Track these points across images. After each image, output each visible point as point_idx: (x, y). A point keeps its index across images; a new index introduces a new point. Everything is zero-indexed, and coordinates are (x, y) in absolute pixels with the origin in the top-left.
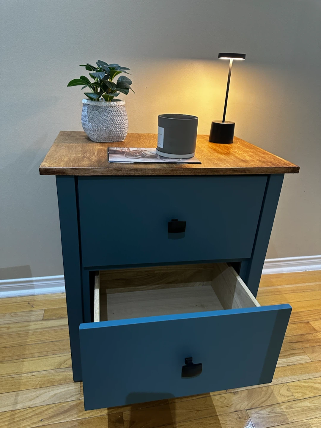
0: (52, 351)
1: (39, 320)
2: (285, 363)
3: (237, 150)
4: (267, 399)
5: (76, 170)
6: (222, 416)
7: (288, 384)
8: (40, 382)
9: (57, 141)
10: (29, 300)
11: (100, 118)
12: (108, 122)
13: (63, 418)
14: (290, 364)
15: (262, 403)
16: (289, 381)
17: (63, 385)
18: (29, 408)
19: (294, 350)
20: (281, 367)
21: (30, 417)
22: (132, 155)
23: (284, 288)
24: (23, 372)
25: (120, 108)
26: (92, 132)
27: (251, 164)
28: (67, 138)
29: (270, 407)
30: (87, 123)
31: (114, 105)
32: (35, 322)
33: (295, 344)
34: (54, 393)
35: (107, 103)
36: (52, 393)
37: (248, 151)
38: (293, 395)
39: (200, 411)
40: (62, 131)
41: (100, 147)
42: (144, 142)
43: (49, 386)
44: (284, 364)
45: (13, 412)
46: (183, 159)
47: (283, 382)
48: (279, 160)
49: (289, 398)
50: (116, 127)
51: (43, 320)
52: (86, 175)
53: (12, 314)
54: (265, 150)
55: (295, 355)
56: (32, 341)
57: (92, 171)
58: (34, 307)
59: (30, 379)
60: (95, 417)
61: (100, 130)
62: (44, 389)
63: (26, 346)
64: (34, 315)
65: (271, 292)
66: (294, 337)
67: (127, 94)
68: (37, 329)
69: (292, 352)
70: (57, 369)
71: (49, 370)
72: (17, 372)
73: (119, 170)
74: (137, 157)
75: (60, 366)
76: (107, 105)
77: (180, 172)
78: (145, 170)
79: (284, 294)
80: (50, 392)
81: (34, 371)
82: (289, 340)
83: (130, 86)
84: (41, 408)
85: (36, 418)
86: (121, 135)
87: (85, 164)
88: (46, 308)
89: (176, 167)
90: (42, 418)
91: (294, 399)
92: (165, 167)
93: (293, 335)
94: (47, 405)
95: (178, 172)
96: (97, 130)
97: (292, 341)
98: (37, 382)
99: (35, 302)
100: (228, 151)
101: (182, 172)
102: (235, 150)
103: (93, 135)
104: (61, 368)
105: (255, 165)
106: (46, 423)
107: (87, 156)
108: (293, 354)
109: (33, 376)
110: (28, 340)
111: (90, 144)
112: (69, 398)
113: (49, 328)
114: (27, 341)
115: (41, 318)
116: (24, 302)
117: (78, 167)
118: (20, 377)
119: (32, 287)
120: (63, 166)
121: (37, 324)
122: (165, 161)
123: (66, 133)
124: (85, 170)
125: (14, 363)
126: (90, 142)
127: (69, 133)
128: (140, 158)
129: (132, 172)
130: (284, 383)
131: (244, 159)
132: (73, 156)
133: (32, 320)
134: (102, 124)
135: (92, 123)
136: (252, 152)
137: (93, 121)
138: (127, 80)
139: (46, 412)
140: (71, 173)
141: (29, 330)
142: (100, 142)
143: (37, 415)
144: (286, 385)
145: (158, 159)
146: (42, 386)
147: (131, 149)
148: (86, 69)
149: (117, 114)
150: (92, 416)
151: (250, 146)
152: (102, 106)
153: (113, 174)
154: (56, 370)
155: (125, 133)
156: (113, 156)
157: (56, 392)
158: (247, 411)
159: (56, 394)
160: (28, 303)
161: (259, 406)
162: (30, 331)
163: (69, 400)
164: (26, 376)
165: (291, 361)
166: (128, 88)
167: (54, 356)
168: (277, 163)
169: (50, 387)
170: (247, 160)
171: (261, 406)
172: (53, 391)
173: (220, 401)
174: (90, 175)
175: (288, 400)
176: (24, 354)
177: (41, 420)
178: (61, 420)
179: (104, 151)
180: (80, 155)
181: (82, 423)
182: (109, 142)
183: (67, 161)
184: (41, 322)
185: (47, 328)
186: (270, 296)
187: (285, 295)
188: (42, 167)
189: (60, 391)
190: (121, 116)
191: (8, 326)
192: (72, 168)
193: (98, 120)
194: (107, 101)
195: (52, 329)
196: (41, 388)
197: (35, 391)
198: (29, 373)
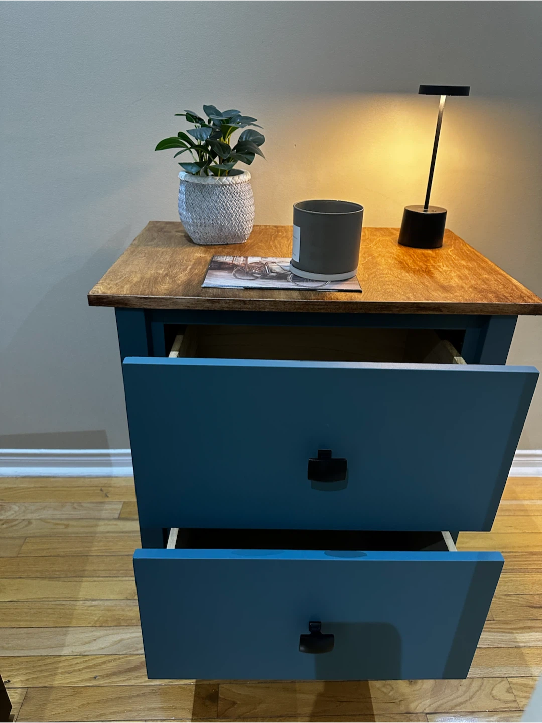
0: (126, 570)
1: (114, 519)
2: (511, 641)
3: (441, 264)
4: (467, 701)
5: (144, 300)
6: (382, 717)
7: (510, 680)
8: (101, 618)
9: (137, 241)
10: (103, 485)
11: (205, 204)
12: (217, 212)
13: (127, 680)
14: (522, 645)
15: (456, 706)
16: (514, 674)
17: (135, 627)
18: (80, 655)
19: (532, 621)
20: (504, 647)
21: (79, 670)
22: (247, 273)
23: (535, 505)
24: (80, 598)
25: (239, 187)
26: (192, 228)
27: (456, 294)
28: (155, 235)
29: (469, 715)
30: (184, 213)
31: (228, 183)
32: (107, 522)
33: (537, 609)
34: (120, 638)
35: (216, 179)
36: (117, 638)
37: (463, 265)
38: (516, 701)
40: (153, 222)
41: (201, 255)
42: (280, 245)
44: (511, 643)
45: (56, 659)
46: (332, 281)
47: (503, 676)
48: (514, 287)
49: (509, 705)
50: (230, 219)
51: (119, 518)
52: (161, 308)
53: (75, 505)
54: (496, 265)
55: (534, 630)
56: (99, 551)
57: (171, 302)
58: (108, 497)
59: (88, 610)
60: (175, 685)
61: (204, 225)
62: (105, 630)
63: (89, 557)
64: (107, 510)
65: (509, 510)
66: (538, 596)
67: (250, 164)
68: (108, 532)
69: (529, 623)
70: (130, 600)
71: (117, 600)
72: (70, 596)
73: (214, 302)
74: (254, 276)
76: (217, 183)
77: (319, 307)
78: (258, 303)
79: (534, 515)
80: (113, 635)
81: (95, 598)
82: (528, 602)
83: (259, 147)
84: (98, 658)
85: (87, 672)
86: (241, 233)
87: (163, 289)
88: (126, 500)
89: (313, 298)
90: (97, 675)
91: (517, 708)
92: (295, 297)
93: (537, 593)
94: (106, 655)
95: (316, 307)
96: (199, 225)
97: (532, 604)
98: (96, 616)
99: (110, 488)
100: (424, 266)
101: (323, 307)
102: (438, 264)
103: (194, 234)
105: (463, 297)
106: (101, 683)
107: (172, 272)
108: (530, 628)
109: (93, 607)
110: (93, 549)
111: (187, 249)
113: (126, 532)
114: (91, 550)
115: (117, 516)
116: (94, 486)
117: (148, 295)
118: (74, 605)
119: (109, 464)
120: (125, 293)
121: (109, 524)
122: (298, 285)
123: (158, 224)
124: (160, 300)
125: (68, 582)
126: (190, 245)
127: (163, 226)
128: (259, 280)
129: (237, 306)
130: (504, 677)
131: (445, 284)
132: (150, 273)
133: (103, 517)
134: (208, 214)
135: (192, 212)
136: (469, 269)
137: (194, 210)
138: (257, 137)
139: (104, 666)
140: (138, 304)
141: (96, 533)
142: (205, 245)
143: (90, 668)
144: (507, 682)
145: (288, 281)
146: (102, 624)
147: (251, 260)
148: (187, 120)
149: (233, 197)
150: (171, 684)
151: (471, 255)
152: (208, 184)
153: (205, 307)
154: (127, 601)
155: (247, 229)
156: (213, 275)
157: (123, 637)
158: (428, 716)
159: (121, 640)
160: (100, 488)
161: (449, 710)
162: (98, 535)
164: (84, 605)
165: (523, 639)
166: (254, 152)
167: (127, 579)
168: (507, 295)
169: (115, 627)
170: (451, 287)
171: (453, 711)
172: (118, 634)
173: (383, 692)
174: (168, 308)
175: (505, 708)
176: (84, 571)
177: (95, 678)
178: (124, 681)
179: (203, 264)
180: (161, 272)
181: (154, 692)
182: (220, 244)
183: (136, 282)
184: (115, 522)
185: (123, 532)
186: (506, 518)
187: (534, 518)
188: (92, 294)
189: (129, 636)
190: (240, 201)
191: (66, 522)
192: (139, 296)
193: (201, 208)
194: (217, 176)
195: (130, 535)
196: (102, 628)
197: (93, 630)
198: (87, 600)
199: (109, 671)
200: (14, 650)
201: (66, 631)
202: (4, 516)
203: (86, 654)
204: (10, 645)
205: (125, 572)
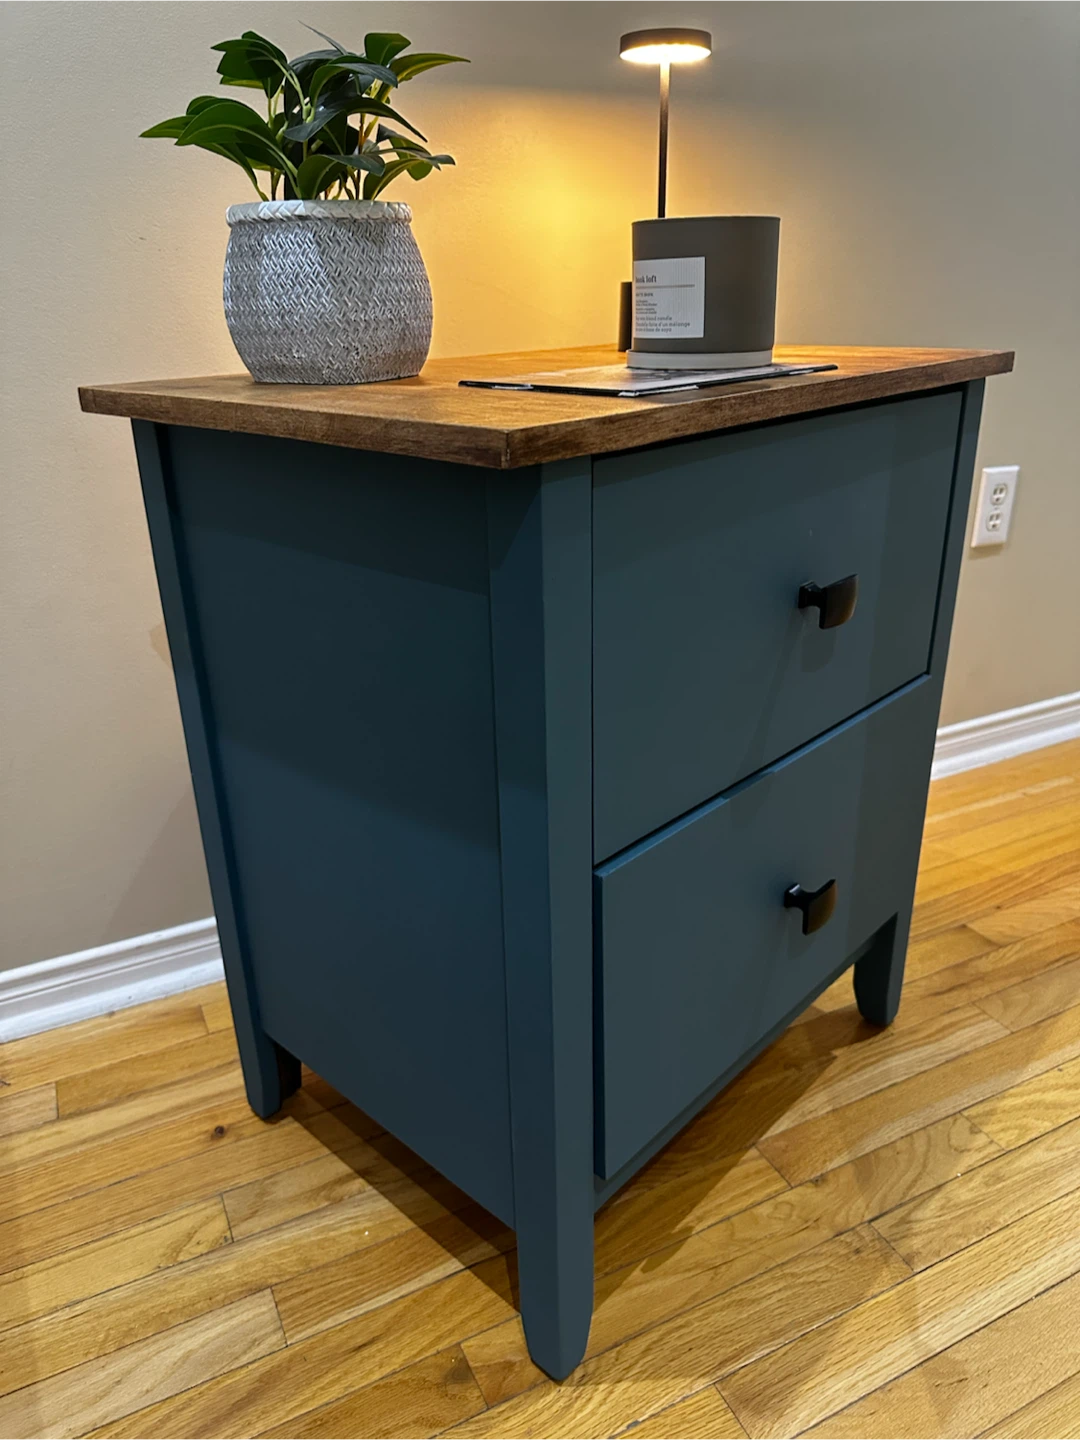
0: (130, 1213)
1: (45, 1123)
4: (920, 1174)
6: (799, 1260)
7: (966, 1113)
8: (112, 1332)
13: (243, 1427)
14: (953, 1054)
15: (909, 1188)
16: (968, 1102)
17: (208, 1316)
18: (93, 1430)
19: (949, 1015)
20: (930, 1070)
24: (33, 1314)
29: (937, 1193)
32: (31, 1135)
33: (946, 996)
34: (179, 1354)
36: (177, 1353)
38: (992, 1142)
39: (724, 1267)
43: (153, 1335)
47: (951, 1112)
49: (985, 1152)
51: (61, 1118)
56: (39, 1200)
58: (9, 1085)
59: (70, 1328)
60: (363, 1387)
62: (135, 1351)
63: (19, 1221)
64: (18, 1111)
66: (938, 975)
68: (46, 1154)
69: (947, 1020)
70: (169, 1268)
71: (135, 1281)
75: (177, 1256)
80: (162, 1353)
81: (78, 1297)
82: (923, 991)
84: (144, 1416)
88: (63, 1077)
91: (999, 1151)
93: (934, 972)
94: (161, 1402)
97: (936, 990)
98: (98, 1333)
99: (8, 1067)
104: (182, 1263)
108: (952, 1025)
109: (80, 1318)
110: (22, 1200)
112: (245, 1353)
113: (93, 1139)
114: (16, 1205)
115: (53, 1115)
118: (26, 1333)
121: (41, 1138)
130: (955, 1114)
133: (13, 1131)
139: (170, 1425)
141: (15, 1165)
144: (963, 1120)
146: (125, 1341)
150: (353, 1389)
154: (164, 1273)
157: (190, 1348)
158: (873, 1224)
159: (186, 1357)
161: (902, 1199)
162: (19, 1169)
163: (244, 1360)
164: (52, 1324)
167: (141, 1228)
169: (157, 1336)
171: (908, 1198)
172: (174, 1345)
173: (780, 1219)
175: (983, 1159)
176: (18, 1253)
181: (319, 1423)
184: (53, 1129)
185: (84, 1142)
189: (200, 1339)
195: (105, 1141)
196: (123, 1351)
197: (102, 1364)
198: (56, 1310)
199: (186, 1430)
201: (30, 1394)
203: (108, 1421)
205: (128, 1217)
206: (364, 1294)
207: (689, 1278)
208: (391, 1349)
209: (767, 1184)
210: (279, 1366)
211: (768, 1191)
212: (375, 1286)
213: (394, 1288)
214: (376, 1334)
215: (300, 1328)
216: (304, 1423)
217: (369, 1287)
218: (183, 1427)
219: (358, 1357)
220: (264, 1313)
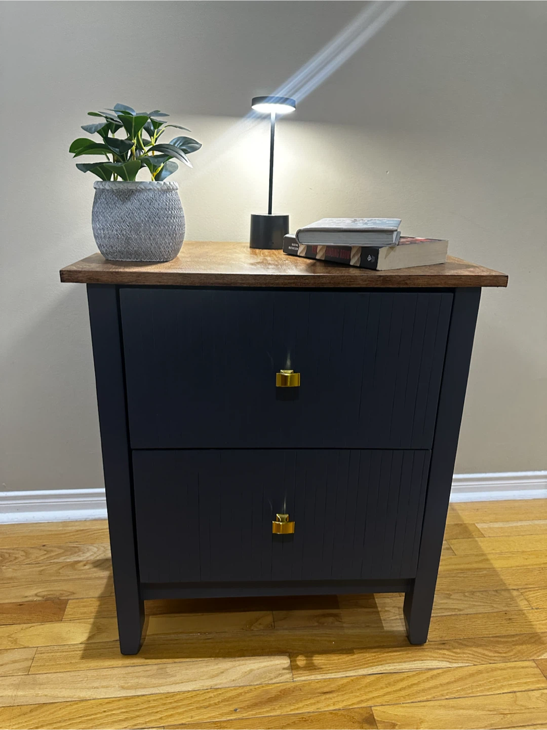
8: (222, 651)
13: (271, 710)
18: (211, 689)
21: (216, 704)
34: (248, 669)
39: (509, 715)
43: (237, 658)
45: (186, 694)
59: (205, 644)
62: (230, 662)
70: (246, 631)
71: (232, 632)
75: (250, 627)
80: (241, 666)
84: (232, 690)
85: (226, 705)
90: (236, 707)
94: (240, 687)
98: (215, 649)
104: (252, 631)
106: (244, 715)
109: (209, 641)
112: (275, 678)
139: (242, 698)
143: (228, 701)
150: (320, 710)
154: (244, 632)
157: (253, 668)
159: (251, 671)
163: (274, 681)
164: (197, 639)
172: (245, 665)
177: (236, 710)
178: (268, 712)
181: (304, 719)
189: (256, 666)
196: (225, 660)
198: (200, 634)
199: (248, 702)
200: (136, 689)
202: (84, 558)
203: (217, 687)
204: (129, 684)
206: (329, 670)
207: (489, 715)
208: (340, 698)
209: (538, 682)
210: (289, 689)
211: (538, 686)
212: (335, 668)
213: (343, 672)
214: (332, 689)
215: (299, 675)
216: (298, 717)
217: (332, 667)
218: (247, 701)
219: (323, 697)
220: (285, 663)
